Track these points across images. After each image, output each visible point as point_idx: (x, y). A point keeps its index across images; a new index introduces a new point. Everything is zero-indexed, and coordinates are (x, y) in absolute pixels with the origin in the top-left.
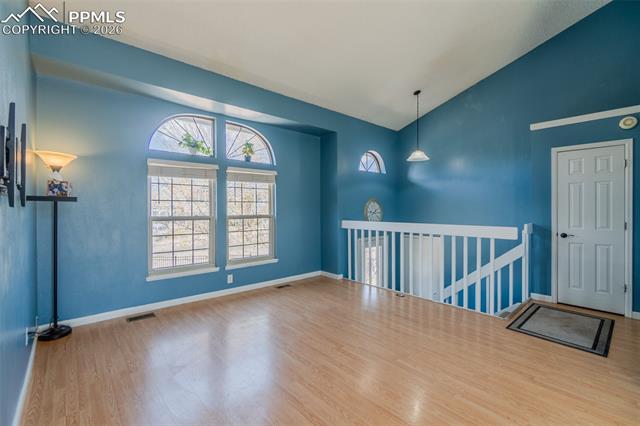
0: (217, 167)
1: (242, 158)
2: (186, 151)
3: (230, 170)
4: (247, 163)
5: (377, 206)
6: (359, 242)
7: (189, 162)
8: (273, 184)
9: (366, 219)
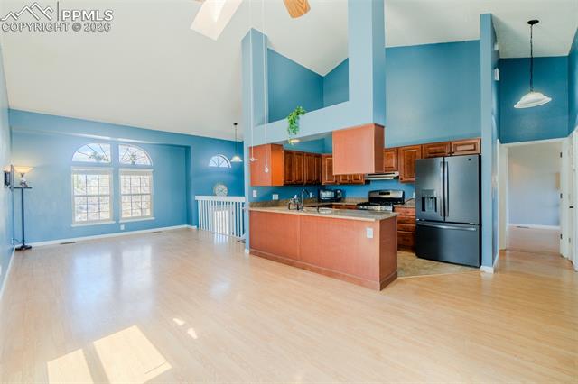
0: (112, 169)
1: (130, 163)
2: (94, 160)
3: (120, 170)
4: (134, 165)
5: (224, 187)
6: (211, 208)
7: (96, 166)
8: (151, 176)
9: (215, 195)
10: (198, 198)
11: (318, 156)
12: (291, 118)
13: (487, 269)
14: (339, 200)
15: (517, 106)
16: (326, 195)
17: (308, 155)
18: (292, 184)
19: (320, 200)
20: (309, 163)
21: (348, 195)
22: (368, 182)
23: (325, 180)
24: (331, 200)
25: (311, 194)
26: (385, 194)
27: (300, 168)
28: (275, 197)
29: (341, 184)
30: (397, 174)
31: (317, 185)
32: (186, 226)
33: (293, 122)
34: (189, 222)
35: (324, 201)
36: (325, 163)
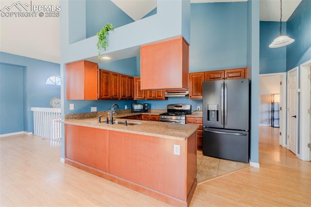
9: (51, 107)
10: (33, 109)
11: (131, 78)
12: (101, 33)
13: (254, 164)
14: (146, 111)
15: (271, 46)
16: (138, 107)
17: (124, 76)
18: (109, 99)
19: (133, 111)
20: (124, 82)
21: (152, 108)
22: (167, 98)
23: (136, 97)
24: (141, 111)
25: (126, 106)
26: (178, 107)
27: (116, 86)
28: (94, 109)
29: (148, 99)
30: (187, 93)
31: (130, 100)
32: (22, 132)
33: (102, 38)
34: (25, 129)
35: (135, 112)
36: (136, 84)
